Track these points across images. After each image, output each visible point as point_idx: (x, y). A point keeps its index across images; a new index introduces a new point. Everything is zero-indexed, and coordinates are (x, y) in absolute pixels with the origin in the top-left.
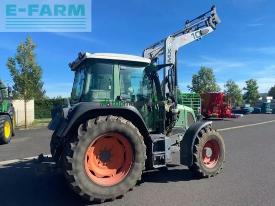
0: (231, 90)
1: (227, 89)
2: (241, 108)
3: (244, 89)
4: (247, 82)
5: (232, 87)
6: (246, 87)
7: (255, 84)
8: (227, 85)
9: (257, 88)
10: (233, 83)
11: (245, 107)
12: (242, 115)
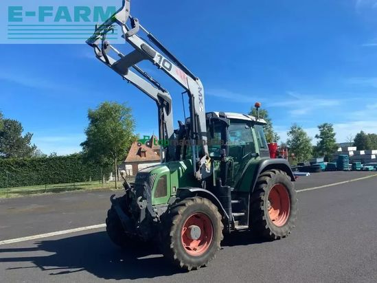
0: (297, 139)
1: (291, 137)
2: (311, 163)
3: (317, 136)
4: (320, 127)
5: (298, 135)
6: (319, 134)
7: (330, 129)
8: (291, 132)
9: (334, 135)
10: (299, 129)
11: (315, 163)
12: (308, 174)
